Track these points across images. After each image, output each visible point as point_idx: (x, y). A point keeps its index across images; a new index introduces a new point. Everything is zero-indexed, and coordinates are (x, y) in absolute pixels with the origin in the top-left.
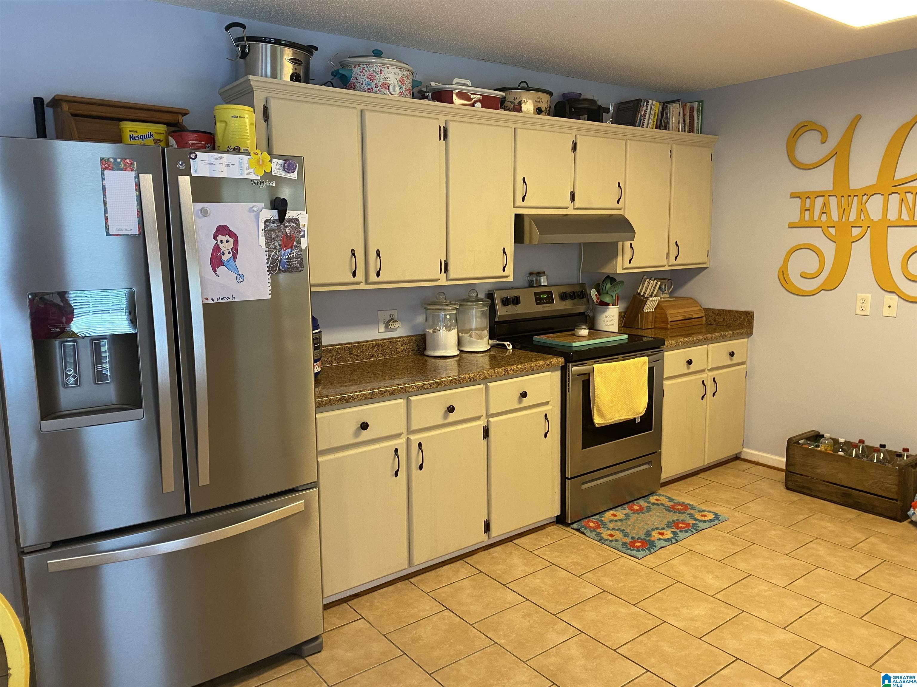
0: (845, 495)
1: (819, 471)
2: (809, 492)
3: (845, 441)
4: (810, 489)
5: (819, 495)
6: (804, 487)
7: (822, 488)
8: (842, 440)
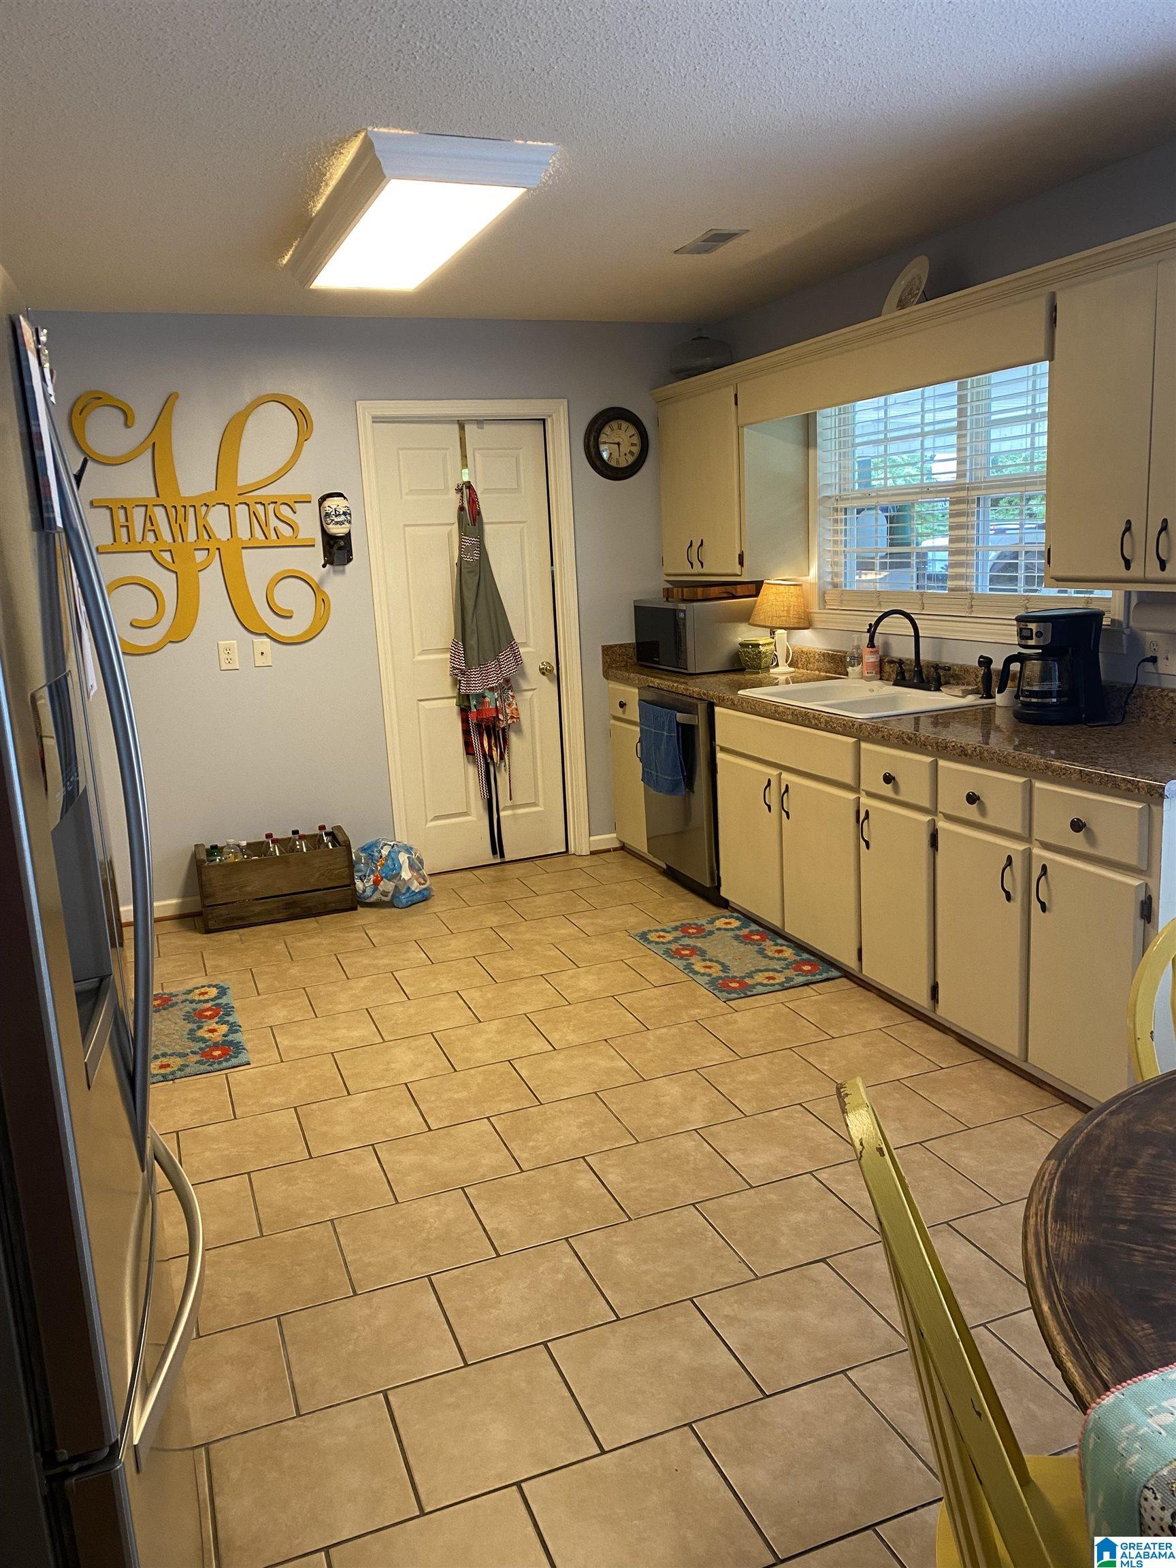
0: (288, 906)
1: (249, 889)
2: (240, 923)
3: (248, 844)
4: (242, 918)
5: (254, 920)
6: (232, 919)
7: (258, 909)
8: (244, 843)
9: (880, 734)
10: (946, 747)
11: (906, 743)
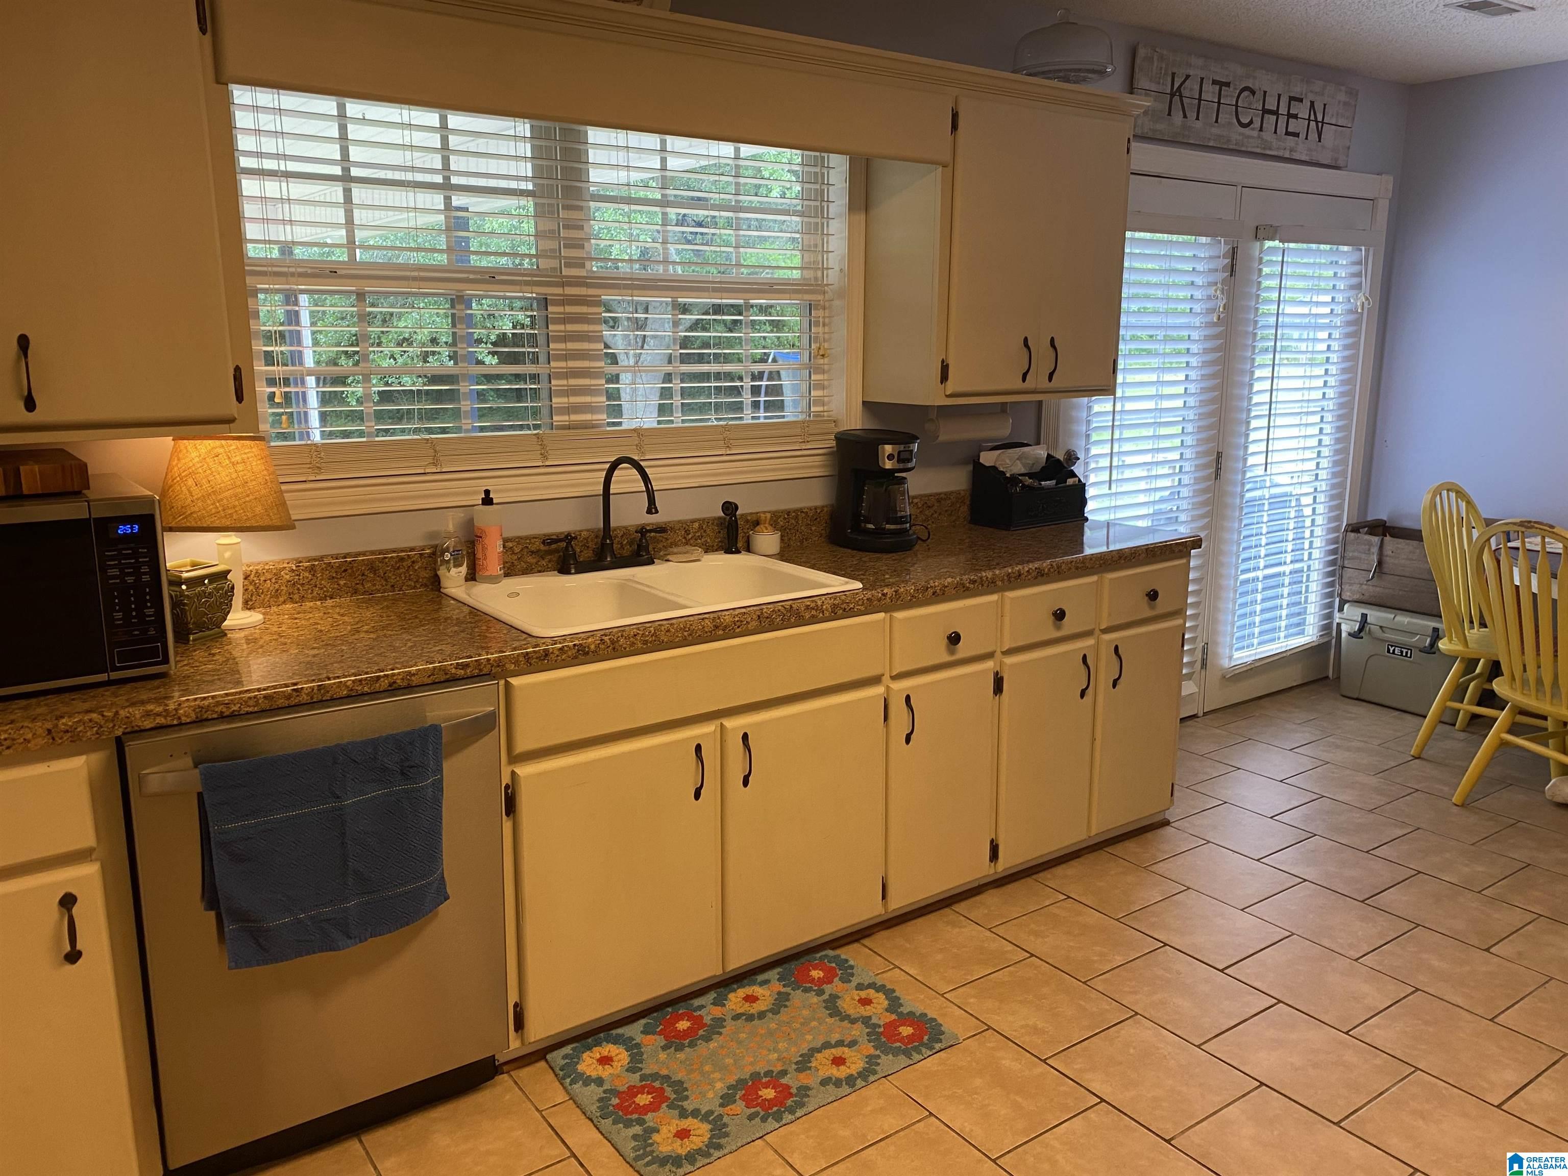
9: (930, 591)
10: (1020, 575)
11: (968, 589)
